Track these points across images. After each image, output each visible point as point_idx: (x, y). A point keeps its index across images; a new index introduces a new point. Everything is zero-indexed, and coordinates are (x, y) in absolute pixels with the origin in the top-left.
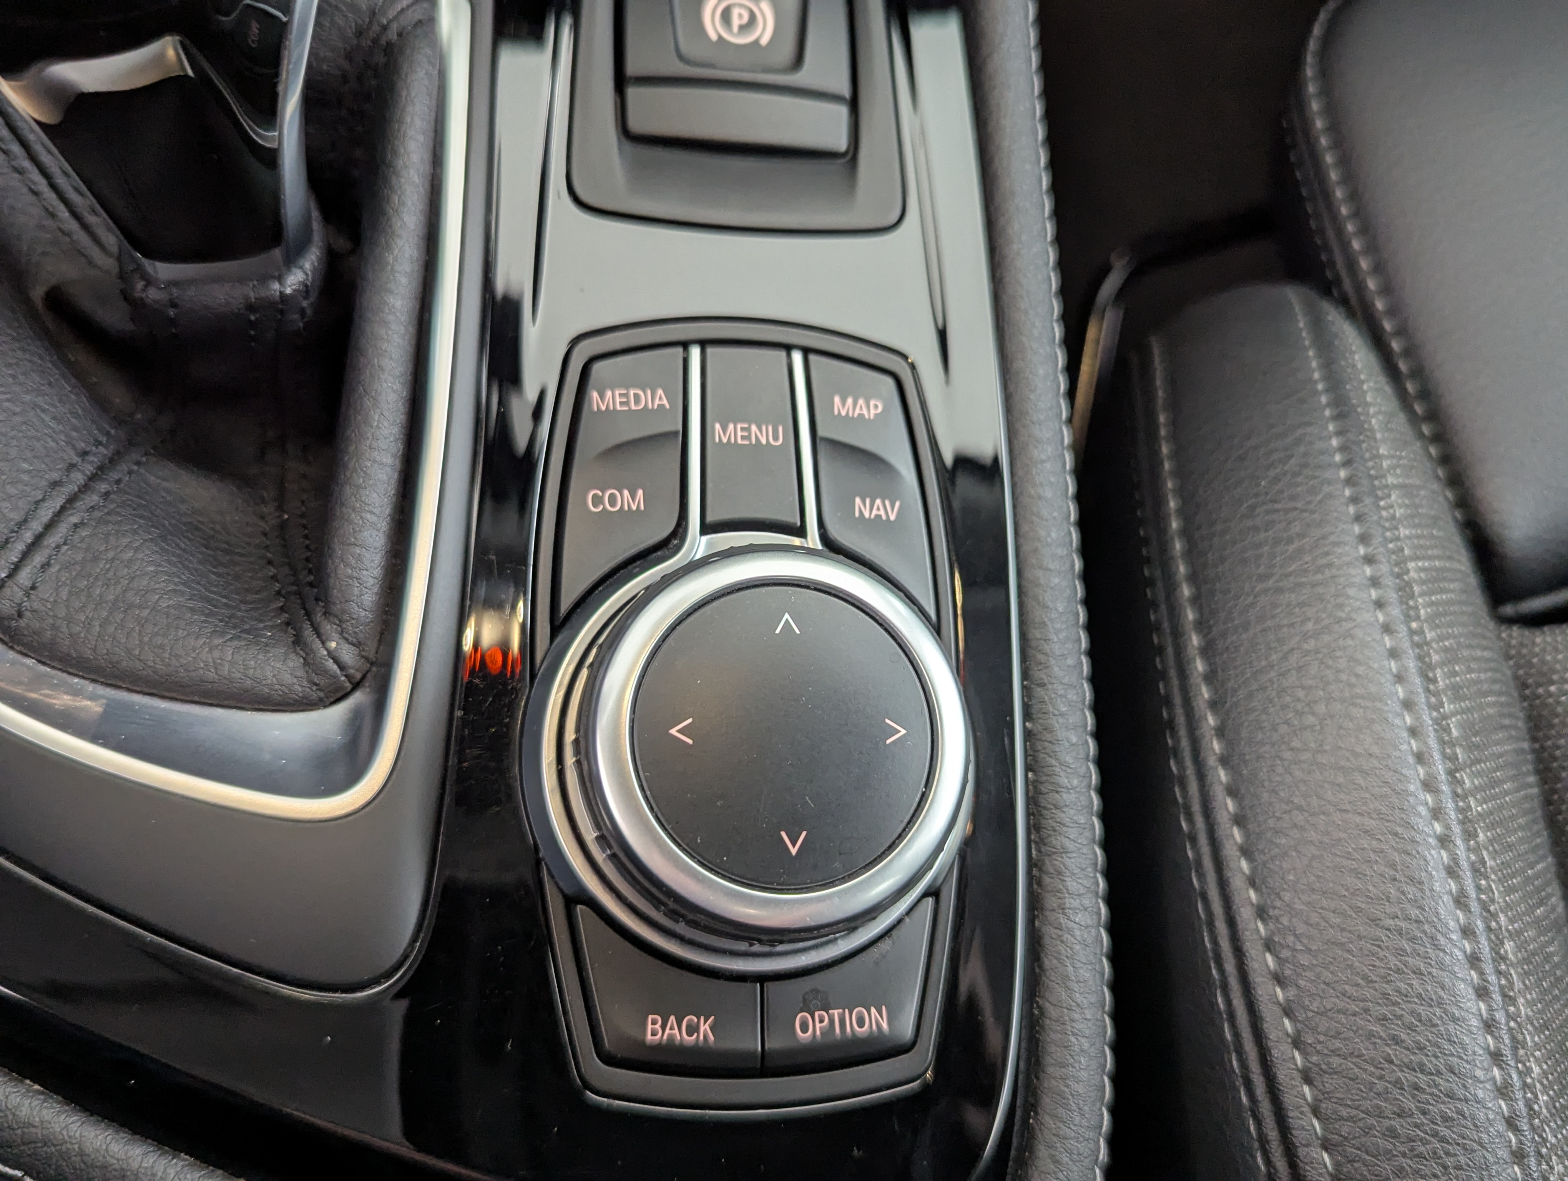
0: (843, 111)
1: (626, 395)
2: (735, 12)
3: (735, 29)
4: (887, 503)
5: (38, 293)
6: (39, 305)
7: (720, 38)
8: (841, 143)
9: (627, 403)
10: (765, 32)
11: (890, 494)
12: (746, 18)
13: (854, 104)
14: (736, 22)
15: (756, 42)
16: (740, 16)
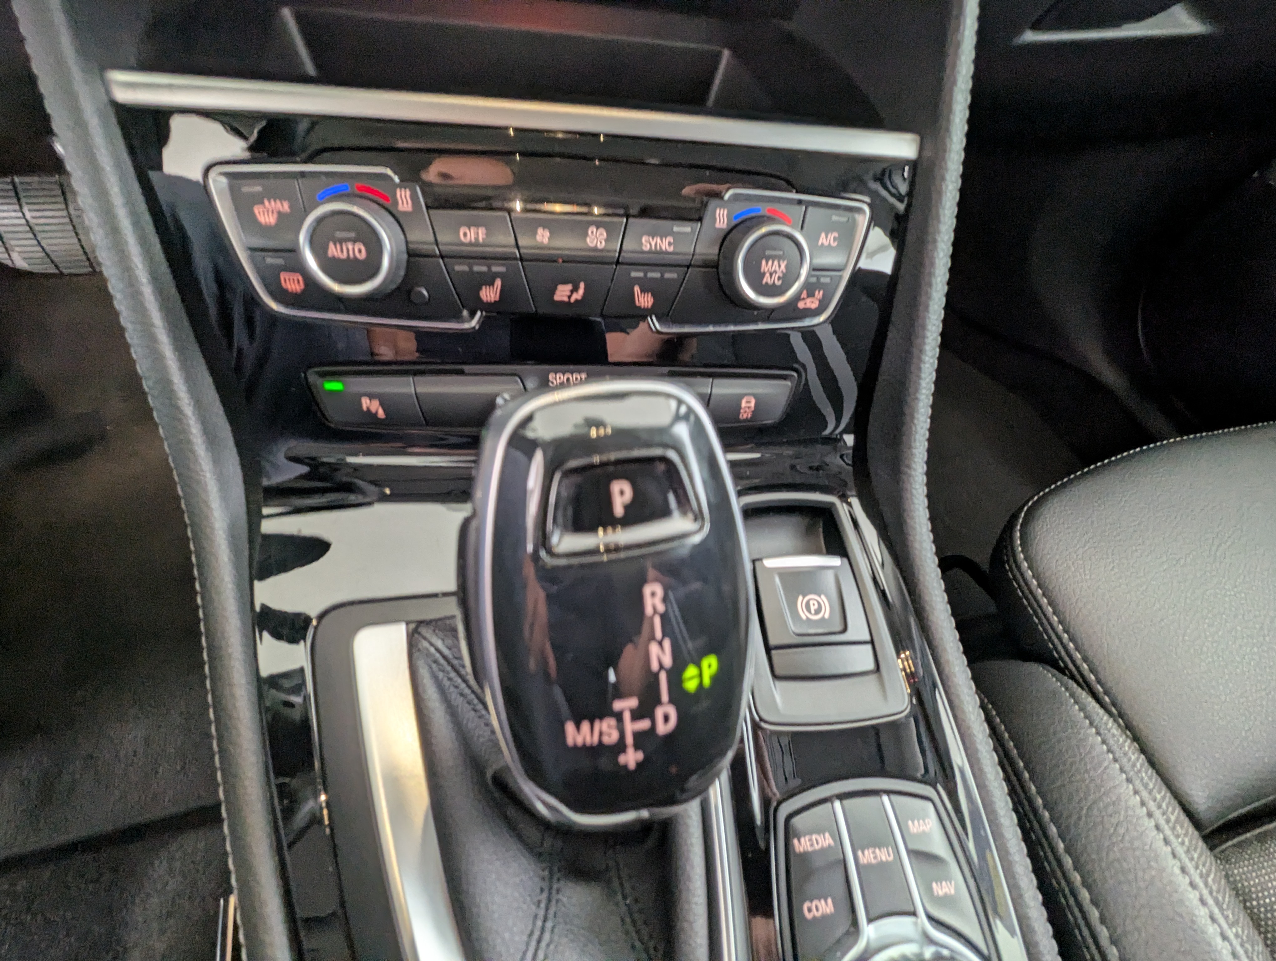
0: (869, 647)
1: (810, 840)
2: (811, 602)
3: (813, 612)
4: (948, 883)
5: (489, 774)
6: (490, 782)
7: (807, 618)
8: (871, 666)
9: (812, 845)
10: (826, 613)
11: (947, 878)
12: (816, 606)
13: (872, 642)
14: (813, 609)
15: (823, 618)
16: (814, 604)
